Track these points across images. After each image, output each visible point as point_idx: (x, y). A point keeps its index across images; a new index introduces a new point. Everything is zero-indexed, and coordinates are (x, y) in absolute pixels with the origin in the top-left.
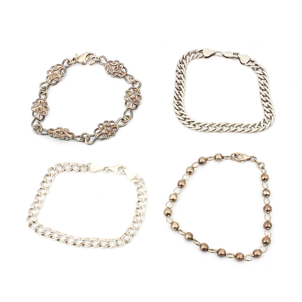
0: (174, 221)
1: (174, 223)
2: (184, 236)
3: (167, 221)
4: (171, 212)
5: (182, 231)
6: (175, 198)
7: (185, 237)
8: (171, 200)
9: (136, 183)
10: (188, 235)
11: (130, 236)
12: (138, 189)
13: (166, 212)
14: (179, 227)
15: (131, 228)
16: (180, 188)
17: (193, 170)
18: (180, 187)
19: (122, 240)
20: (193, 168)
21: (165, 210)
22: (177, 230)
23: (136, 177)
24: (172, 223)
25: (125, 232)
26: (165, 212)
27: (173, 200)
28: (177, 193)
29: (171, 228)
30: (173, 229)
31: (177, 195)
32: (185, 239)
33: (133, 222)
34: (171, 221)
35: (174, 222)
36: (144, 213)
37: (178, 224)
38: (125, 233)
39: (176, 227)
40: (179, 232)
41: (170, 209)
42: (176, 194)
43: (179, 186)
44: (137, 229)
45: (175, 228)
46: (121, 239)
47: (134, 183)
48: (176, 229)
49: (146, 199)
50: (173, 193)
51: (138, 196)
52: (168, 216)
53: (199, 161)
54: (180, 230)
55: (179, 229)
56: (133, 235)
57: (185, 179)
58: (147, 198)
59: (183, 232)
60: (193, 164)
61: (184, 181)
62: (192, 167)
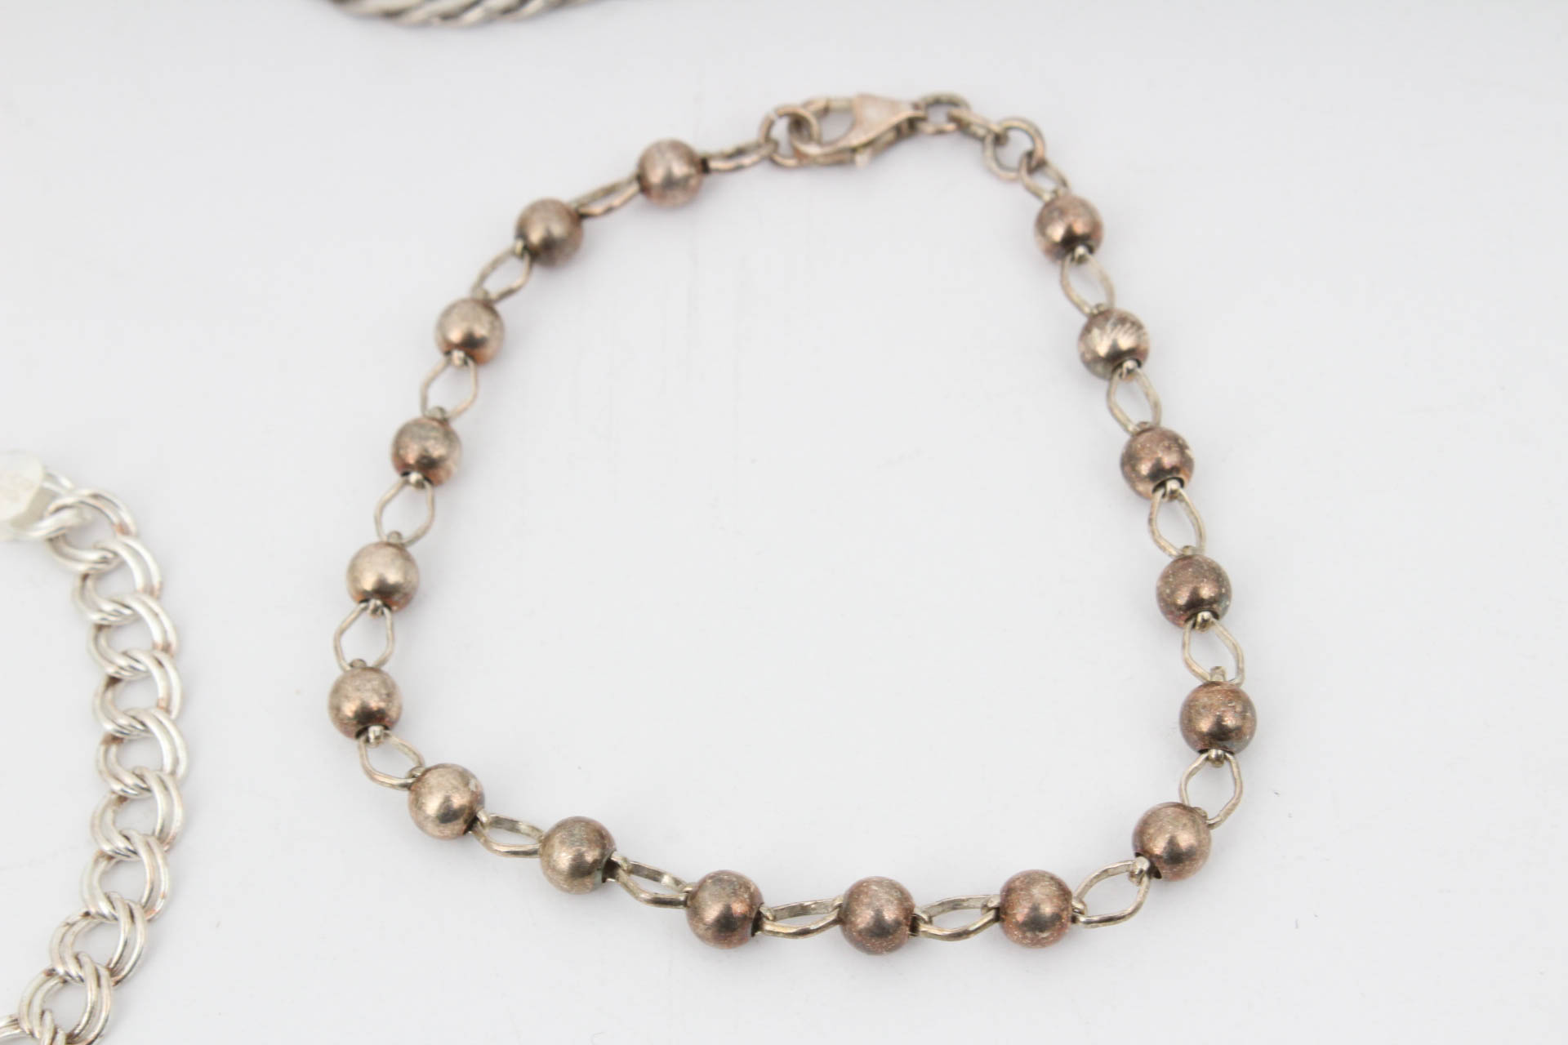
0: (429, 764)
1: (432, 778)
2: (535, 862)
3: (371, 774)
4: (390, 696)
5: (511, 825)
6: (393, 577)
7: (550, 867)
8: (365, 598)
9: (58, 542)
10: (562, 842)
11: (91, 983)
12: (89, 583)
13: (350, 709)
14: (478, 799)
15: (87, 914)
16: (419, 485)
17: (486, 317)
18: (414, 477)
19: (32, 1034)
20: (488, 305)
21: (337, 691)
22: (471, 823)
23: (54, 496)
24: (415, 785)
25: (47, 965)
26: (336, 710)
27: (387, 597)
28: (407, 534)
29: (421, 826)
30: (430, 827)
31: (412, 550)
32: (551, 880)
33: (96, 862)
34: (400, 770)
35: (428, 770)
36: (176, 762)
37: (464, 777)
38: (51, 973)
39: (459, 801)
40: (487, 843)
41: (375, 670)
42: (399, 547)
43: (406, 474)
44: (147, 909)
45: (447, 816)
46: (26, 1026)
47: (47, 549)
48: (459, 825)
49: (166, 648)
50: (375, 539)
51: (96, 639)
52: (374, 730)
53: (519, 245)
54: (498, 822)
55: (483, 818)
56: (116, 974)
57: (442, 410)
58: (172, 638)
59: (523, 827)
60: (483, 277)
61: (443, 423)
62: (480, 296)
